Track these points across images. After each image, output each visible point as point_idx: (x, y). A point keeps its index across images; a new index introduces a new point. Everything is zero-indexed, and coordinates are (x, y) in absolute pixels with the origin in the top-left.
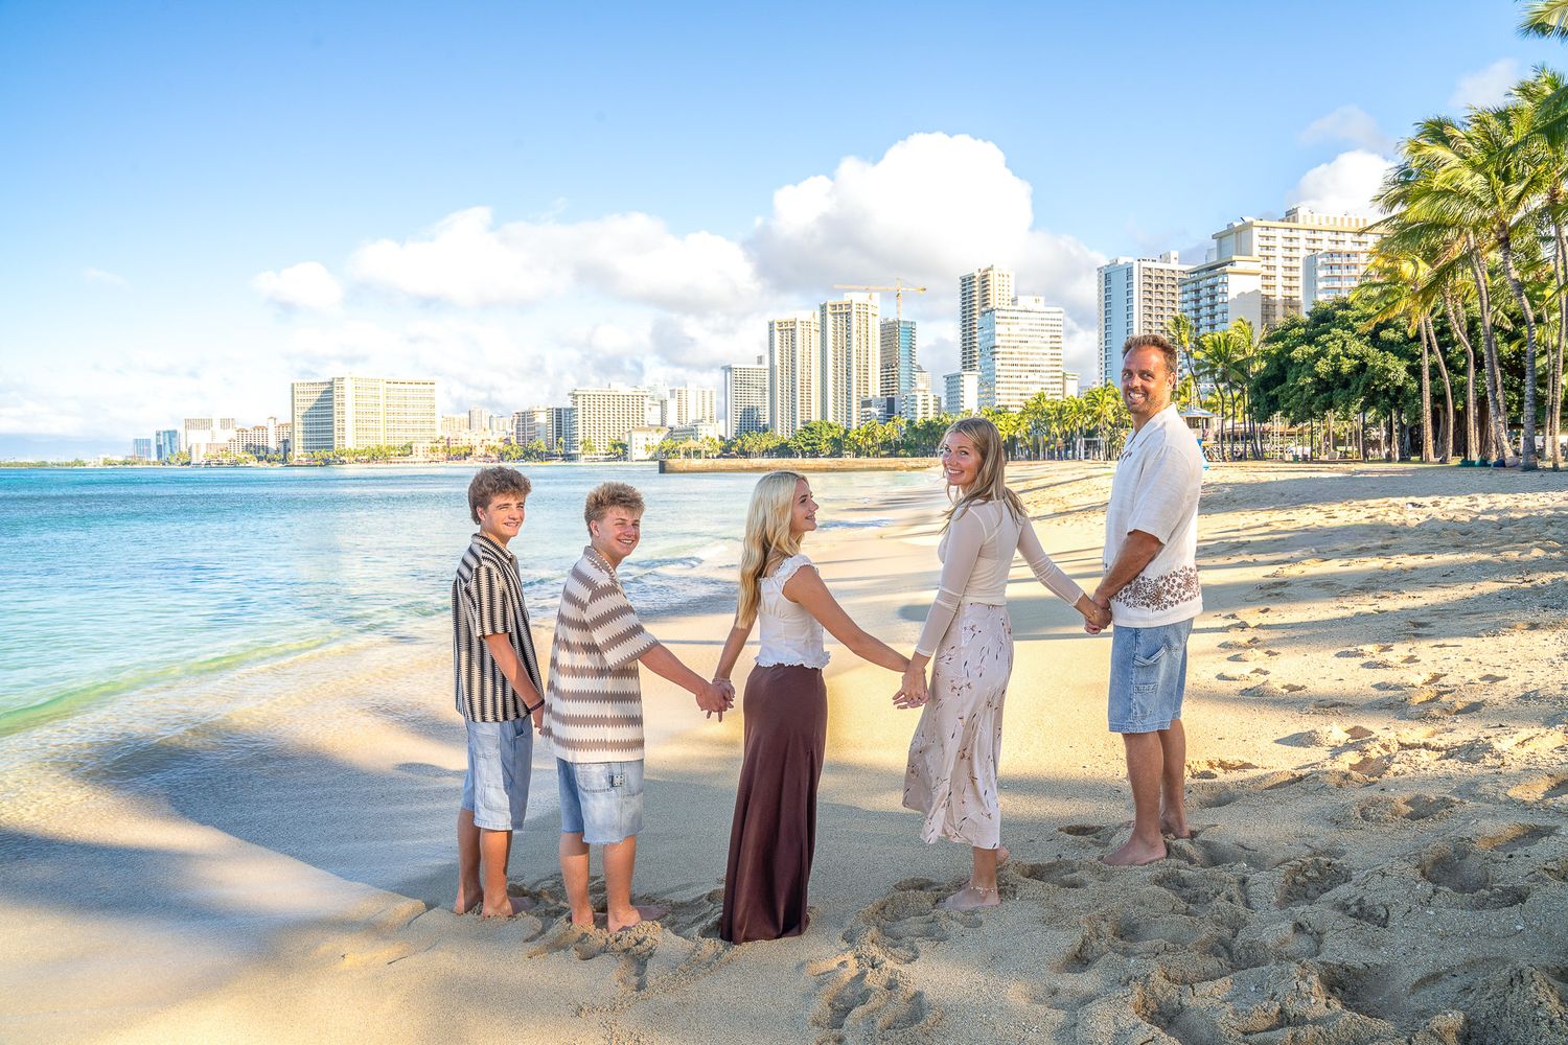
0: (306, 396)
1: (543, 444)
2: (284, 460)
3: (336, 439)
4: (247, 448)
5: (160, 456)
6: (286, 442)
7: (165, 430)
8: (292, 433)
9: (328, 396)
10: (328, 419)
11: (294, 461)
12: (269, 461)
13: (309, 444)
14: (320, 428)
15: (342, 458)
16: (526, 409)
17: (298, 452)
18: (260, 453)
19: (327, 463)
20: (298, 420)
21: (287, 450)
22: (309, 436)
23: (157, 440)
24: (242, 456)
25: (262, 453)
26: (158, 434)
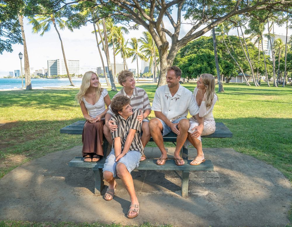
0: (51, 63)
1: (103, 74)
2: (46, 77)
3: (58, 73)
4: (38, 74)
5: (16, 76)
6: (46, 73)
7: (17, 70)
8: (48, 71)
9: (56, 63)
10: (56, 67)
11: (49, 78)
12: (43, 78)
13: (52, 74)
14: (54, 70)
15: (59, 77)
16: (99, 67)
17: (49, 75)
18: (41, 75)
19: (56, 78)
20: (49, 69)
21: (47, 75)
22: (52, 72)
23: (15, 72)
24: (37, 76)
25: (41, 76)
26: (15, 71)
